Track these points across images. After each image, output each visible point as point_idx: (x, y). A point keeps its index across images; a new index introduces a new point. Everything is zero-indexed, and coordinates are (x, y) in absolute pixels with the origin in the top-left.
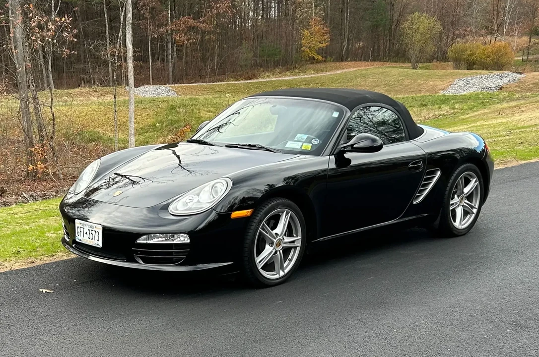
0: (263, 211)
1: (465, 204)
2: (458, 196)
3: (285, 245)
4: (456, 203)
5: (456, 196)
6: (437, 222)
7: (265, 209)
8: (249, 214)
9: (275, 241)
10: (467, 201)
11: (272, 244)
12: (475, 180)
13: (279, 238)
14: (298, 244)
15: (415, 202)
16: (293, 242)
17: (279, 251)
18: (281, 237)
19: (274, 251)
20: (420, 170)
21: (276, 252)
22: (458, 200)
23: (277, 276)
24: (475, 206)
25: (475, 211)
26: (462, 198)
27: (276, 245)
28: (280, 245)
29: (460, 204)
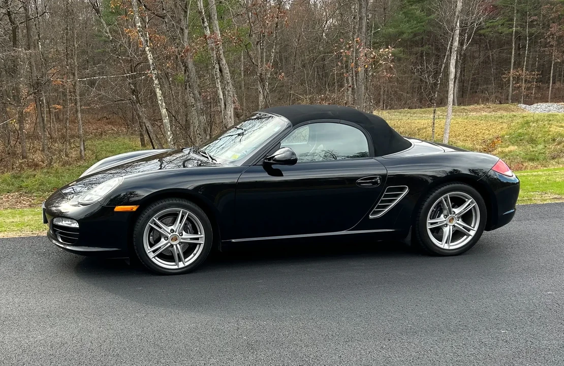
0: (152, 209)
1: (456, 225)
2: (446, 216)
3: (182, 241)
4: (441, 222)
5: (442, 216)
6: (409, 238)
7: (155, 207)
8: (134, 210)
9: (169, 236)
10: (460, 222)
11: (166, 238)
12: (470, 201)
13: (174, 233)
14: (202, 241)
15: (371, 217)
16: (197, 239)
17: (176, 245)
18: (177, 233)
19: (169, 244)
20: (376, 186)
21: (172, 246)
22: (445, 219)
23: (176, 267)
24: (474, 227)
25: (472, 233)
26: (453, 218)
27: (172, 240)
28: (176, 240)
29: (449, 223)
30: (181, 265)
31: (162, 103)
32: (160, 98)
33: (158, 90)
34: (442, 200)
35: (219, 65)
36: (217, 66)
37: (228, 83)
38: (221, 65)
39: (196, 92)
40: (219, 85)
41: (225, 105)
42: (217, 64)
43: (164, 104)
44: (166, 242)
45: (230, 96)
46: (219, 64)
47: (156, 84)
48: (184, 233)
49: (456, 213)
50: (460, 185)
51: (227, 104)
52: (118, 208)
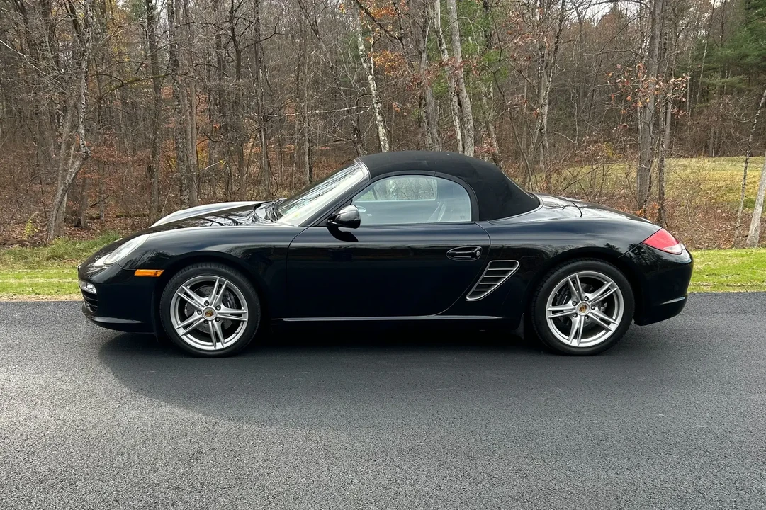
0: (181, 274)
1: (590, 315)
2: (575, 303)
3: (219, 316)
4: (569, 310)
5: (570, 302)
6: (521, 329)
7: (184, 273)
8: (158, 275)
9: (203, 309)
10: (596, 311)
11: (199, 311)
12: (610, 283)
13: (209, 306)
14: (245, 318)
15: (468, 299)
16: (240, 315)
17: (212, 321)
18: (212, 307)
19: (203, 320)
20: (474, 259)
21: (206, 321)
22: (573, 307)
23: (212, 348)
24: (615, 320)
25: (613, 327)
26: (585, 306)
27: (206, 314)
28: (212, 315)
29: (579, 313)
30: (219, 346)
31: (385, 144)
32: (383, 138)
33: (380, 128)
34: (568, 282)
35: (459, 98)
36: (455, 99)
37: (468, 120)
38: (460, 97)
39: (434, 131)
40: (457, 123)
41: (464, 148)
42: (456, 97)
43: (387, 145)
44: (199, 316)
45: (471, 137)
46: (458, 96)
47: (379, 121)
48: (222, 306)
49: (590, 299)
50: (594, 262)
51: (465, 146)
52: (139, 273)
